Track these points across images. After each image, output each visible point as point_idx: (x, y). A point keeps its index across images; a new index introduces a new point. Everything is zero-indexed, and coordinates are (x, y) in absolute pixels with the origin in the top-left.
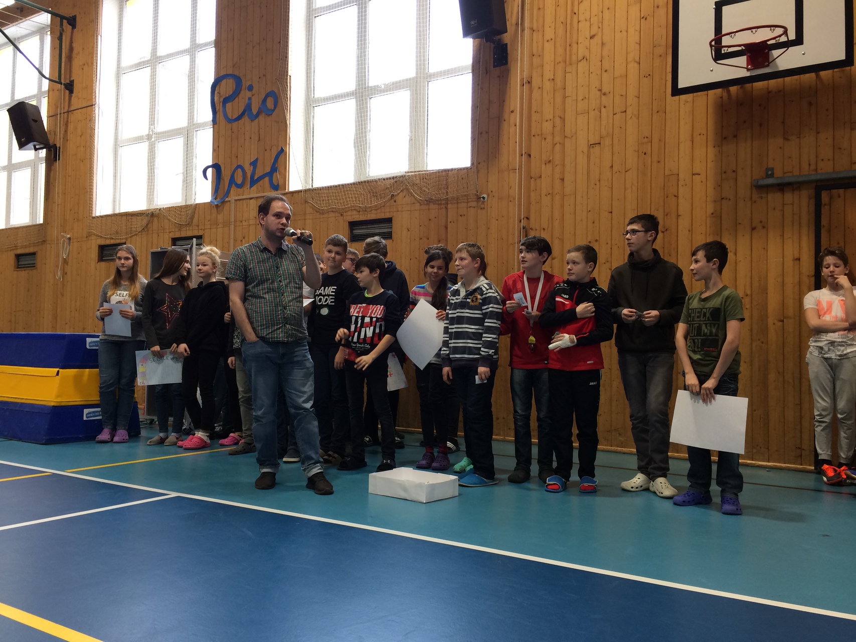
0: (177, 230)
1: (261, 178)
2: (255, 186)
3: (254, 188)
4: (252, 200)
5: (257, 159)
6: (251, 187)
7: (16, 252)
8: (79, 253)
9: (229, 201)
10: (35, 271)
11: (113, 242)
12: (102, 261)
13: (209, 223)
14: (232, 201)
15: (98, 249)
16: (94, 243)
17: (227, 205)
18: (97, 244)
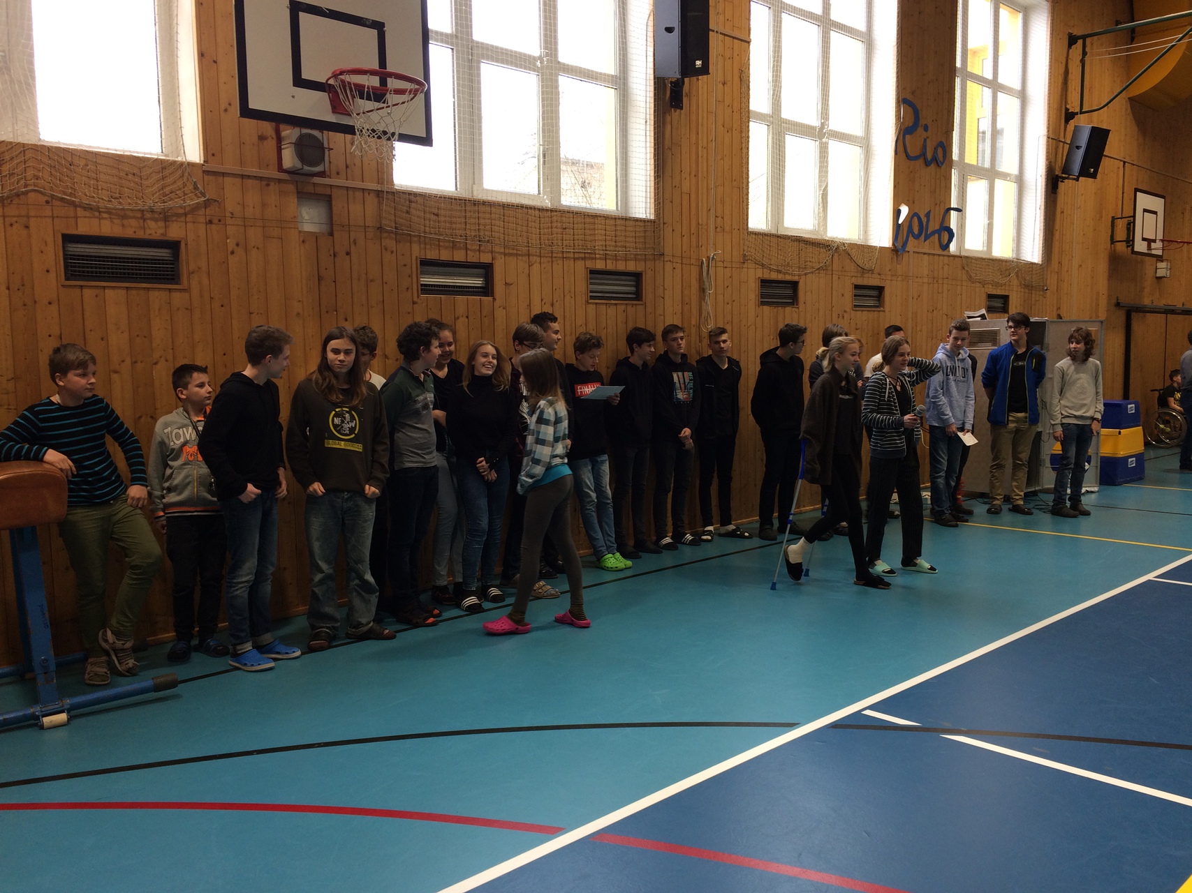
0: (859, 275)
1: (933, 233)
2: (928, 241)
4: (926, 256)
5: (930, 210)
6: (925, 241)
7: (590, 264)
8: (728, 287)
9: (909, 252)
10: (641, 308)
11: (780, 277)
12: (763, 303)
13: (890, 273)
14: (911, 253)
15: (758, 284)
16: (753, 275)
17: (906, 256)
18: (757, 277)
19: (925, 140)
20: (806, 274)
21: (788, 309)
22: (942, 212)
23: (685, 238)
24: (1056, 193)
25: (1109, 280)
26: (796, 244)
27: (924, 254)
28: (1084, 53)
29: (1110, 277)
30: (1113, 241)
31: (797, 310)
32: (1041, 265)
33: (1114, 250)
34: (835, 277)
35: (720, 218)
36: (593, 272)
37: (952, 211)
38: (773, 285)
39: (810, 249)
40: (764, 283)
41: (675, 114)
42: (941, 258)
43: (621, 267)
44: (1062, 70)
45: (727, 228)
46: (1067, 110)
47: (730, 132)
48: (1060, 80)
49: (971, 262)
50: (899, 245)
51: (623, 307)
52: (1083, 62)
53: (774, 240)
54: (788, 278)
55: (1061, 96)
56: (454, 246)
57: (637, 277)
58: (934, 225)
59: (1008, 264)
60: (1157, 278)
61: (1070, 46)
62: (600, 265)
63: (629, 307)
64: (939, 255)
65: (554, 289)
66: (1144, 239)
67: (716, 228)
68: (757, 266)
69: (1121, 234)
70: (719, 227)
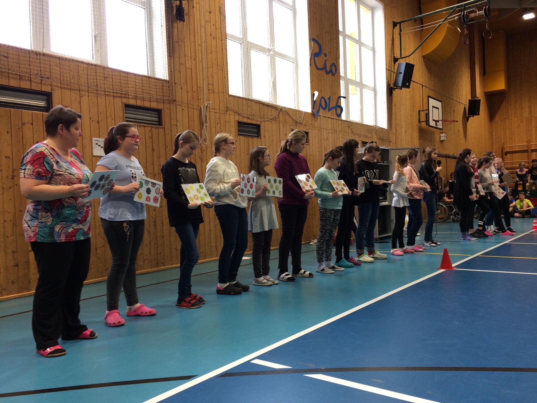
0: (294, 125)
1: (333, 108)
2: (330, 111)
3: (330, 112)
4: (329, 119)
5: (330, 96)
6: (329, 111)
7: (125, 101)
8: (218, 123)
9: (320, 116)
10: (161, 131)
11: (249, 121)
12: (239, 135)
13: (311, 125)
14: (322, 116)
15: (236, 124)
16: (233, 119)
17: (319, 118)
18: (236, 120)
19: (325, 61)
20: (264, 121)
21: (255, 139)
22: (337, 98)
23: (189, 94)
24: (392, 96)
25: (419, 140)
26: (258, 105)
27: (329, 118)
28: (401, 30)
29: (420, 139)
30: (420, 122)
31: (260, 140)
32: (387, 130)
33: (421, 126)
34: (281, 125)
35: (211, 85)
36: (127, 106)
37: (341, 98)
38: (246, 125)
39: (266, 108)
40: (240, 123)
41: (180, 24)
42: (338, 121)
43: (147, 104)
44: (391, 38)
45: (216, 91)
46: (394, 57)
47: (215, 39)
48: (390, 42)
49: (353, 125)
50: (315, 112)
51: (149, 128)
52: (400, 34)
53: (245, 101)
54: (254, 122)
55: (391, 51)
56: (21, 78)
57: (159, 112)
58: (333, 104)
59: (371, 127)
60: (441, 141)
61: (394, 27)
62: (132, 102)
63: (154, 129)
64: (336, 119)
65: (99, 113)
66: (434, 120)
67: (209, 90)
68: (235, 114)
69: (423, 118)
70: (211, 90)
